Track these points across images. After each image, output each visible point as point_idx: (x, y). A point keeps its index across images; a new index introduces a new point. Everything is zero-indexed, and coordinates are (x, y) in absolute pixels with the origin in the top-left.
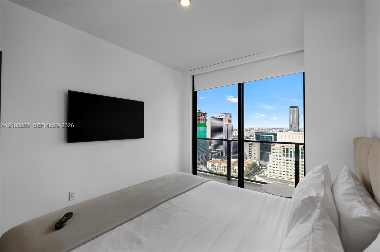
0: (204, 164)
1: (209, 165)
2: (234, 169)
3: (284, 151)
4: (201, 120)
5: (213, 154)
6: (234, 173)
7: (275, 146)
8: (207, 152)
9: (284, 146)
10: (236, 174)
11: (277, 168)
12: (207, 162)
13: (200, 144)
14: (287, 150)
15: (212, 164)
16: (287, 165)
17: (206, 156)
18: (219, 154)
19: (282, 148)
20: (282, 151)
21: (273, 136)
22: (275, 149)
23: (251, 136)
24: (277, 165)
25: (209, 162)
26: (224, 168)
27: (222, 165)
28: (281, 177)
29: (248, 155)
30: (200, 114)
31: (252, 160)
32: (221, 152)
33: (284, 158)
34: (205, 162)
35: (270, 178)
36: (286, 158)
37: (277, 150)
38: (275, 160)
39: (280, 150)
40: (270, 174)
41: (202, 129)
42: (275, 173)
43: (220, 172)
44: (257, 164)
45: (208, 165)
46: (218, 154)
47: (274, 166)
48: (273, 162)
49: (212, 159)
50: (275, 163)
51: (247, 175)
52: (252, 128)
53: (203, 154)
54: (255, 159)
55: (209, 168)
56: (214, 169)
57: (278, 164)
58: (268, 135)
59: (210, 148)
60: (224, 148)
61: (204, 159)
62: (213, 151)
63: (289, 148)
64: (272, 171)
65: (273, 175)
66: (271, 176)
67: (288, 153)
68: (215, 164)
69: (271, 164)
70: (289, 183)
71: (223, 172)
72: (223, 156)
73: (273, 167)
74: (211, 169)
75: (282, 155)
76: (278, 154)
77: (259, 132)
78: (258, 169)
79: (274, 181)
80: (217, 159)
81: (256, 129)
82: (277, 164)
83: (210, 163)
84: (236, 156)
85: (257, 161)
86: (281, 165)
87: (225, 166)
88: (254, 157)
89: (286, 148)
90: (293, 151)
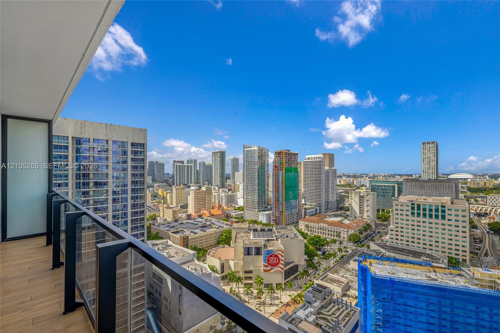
0: (294, 224)
1: (302, 225)
2: (337, 232)
3: (413, 208)
4: (290, 163)
5: (307, 210)
6: (337, 237)
7: (399, 201)
8: (299, 207)
9: (413, 201)
10: (340, 239)
11: (401, 232)
12: (299, 221)
13: (290, 196)
14: (417, 207)
15: (306, 223)
16: (418, 228)
17: (298, 212)
18: (316, 210)
19: (410, 204)
20: (410, 208)
21: (396, 185)
22: (399, 205)
23: (362, 186)
24: (402, 228)
25: (301, 221)
26: (323, 230)
27: (320, 226)
28: (408, 245)
29: (358, 213)
30: (289, 155)
31: (364, 219)
32: (318, 207)
33: (413, 218)
34: (296, 221)
35: (391, 247)
36: (416, 218)
37: (402, 206)
38: (399, 221)
39: (408, 206)
40: (392, 240)
41: (292, 175)
42: (399, 240)
43: (317, 235)
44: (371, 226)
45: (300, 225)
46: (314, 210)
47: (397, 229)
48: (396, 223)
49: (306, 217)
50: (399, 225)
51: (356, 240)
52: (364, 174)
53: (294, 210)
54: (368, 218)
55: (301, 230)
56: (309, 231)
57: (404, 226)
58: (389, 184)
59: (303, 200)
60: (324, 202)
61: (295, 216)
62: (307, 207)
63: (421, 204)
64: (394, 237)
65: (396, 243)
66: (392, 244)
67: (420, 210)
68: (310, 224)
69: (393, 227)
70: (422, 256)
71: (321, 235)
72: (322, 213)
73: (396, 231)
74: (305, 230)
75: (409, 213)
76: (405, 213)
77: (376, 180)
78: (373, 232)
79: (398, 251)
80: (312, 218)
81: (371, 175)
82: (402, 226)
83: (304, 223)
84: (341, 213)
85: (371, 222)
86: (408, 229)
87: (324, 227)
88: (367, 216)
89: (416, 203)
90: (427, 208)
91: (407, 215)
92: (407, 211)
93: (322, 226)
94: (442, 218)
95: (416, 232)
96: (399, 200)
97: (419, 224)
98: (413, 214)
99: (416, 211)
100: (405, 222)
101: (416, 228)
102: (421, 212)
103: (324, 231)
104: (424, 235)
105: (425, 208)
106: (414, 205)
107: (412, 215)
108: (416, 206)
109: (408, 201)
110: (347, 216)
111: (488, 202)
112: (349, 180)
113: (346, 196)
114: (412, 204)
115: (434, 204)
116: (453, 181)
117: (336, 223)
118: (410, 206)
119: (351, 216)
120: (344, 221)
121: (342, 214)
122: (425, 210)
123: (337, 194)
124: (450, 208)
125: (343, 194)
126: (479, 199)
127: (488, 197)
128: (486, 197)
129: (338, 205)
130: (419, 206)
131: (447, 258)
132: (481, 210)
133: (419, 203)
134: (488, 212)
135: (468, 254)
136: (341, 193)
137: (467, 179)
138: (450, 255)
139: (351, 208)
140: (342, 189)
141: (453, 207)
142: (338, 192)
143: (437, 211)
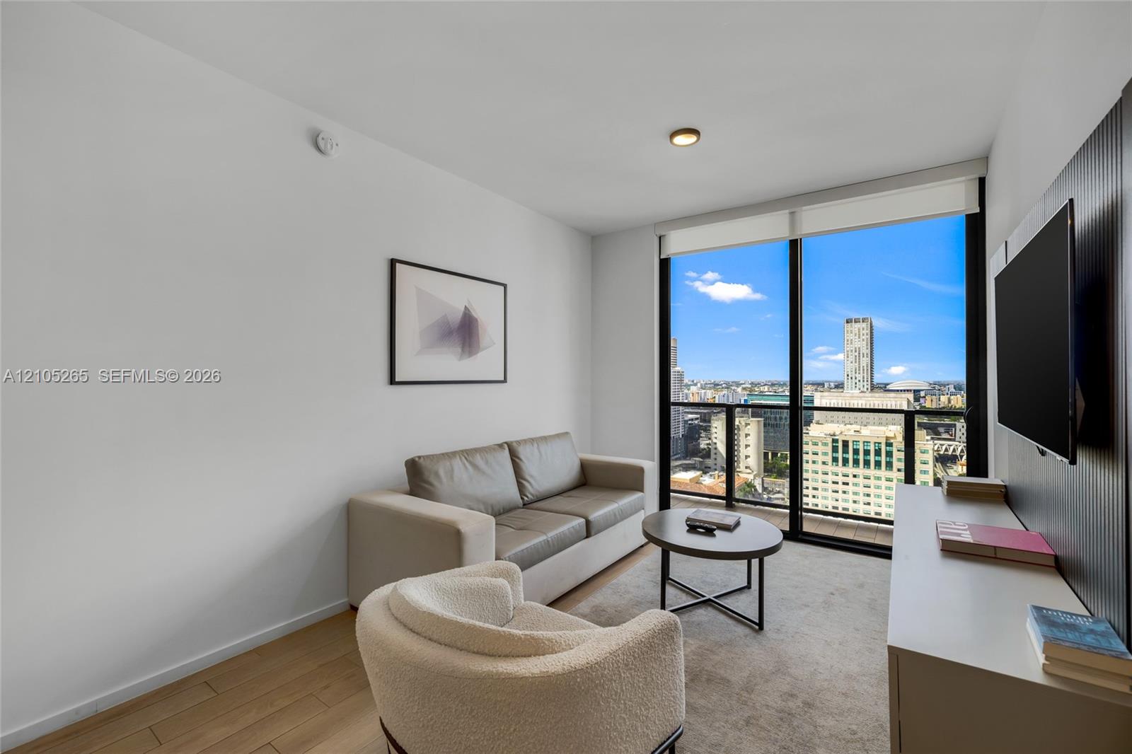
3: (835, 449)
7: (810, 434)
9: (834, 435)
14: (843, 445)
16: (845, 487)
19: (829, 440)
20: (829, 449)
22: (810, 443)
24: (815, 489)
33: (835, 469)
36: (840, 469)
37: (815, 444)
44: (754, 487)
54: (748, 471)
57: (820, 485)
63: (850, 440)
67: (848, 453)
75: (829, 459)
76: (820, 458)
77: (757, 393)
84: (693, 462)
88: (746, 468)
89: (841, 438)
90: (861, 448)
91: (824, 463)
92: (825, 454)
94: (886, 466)
95: (840, 495)
96: (810, 432)
97: (846, 480)
98: (835, 460)
99: (840, 455)
100: (820, 477)
101: (840, 487)
102: (850, 456)
104: (855, 502)
105: (858, 447)
106: (838, 443)
107: (834, 464)
108: (840, 445)
109: (825, 435)
110: (706, 467)
111: (958, 434)
112: (705, 393)
113: (702, 426)
114: (835, 441)
115: (873, 440)
117: (686, 484)
118: (830, 445)
119: (715, 467)
120: (701, 478)
121: (694, 464)
122: (856, 452)
123: (686, 422)
124: (900, 446)
125: (696, 422)
126: (943, 430)
127: (958, 425)
128: (955, 426)
129: (686, 448)
130: (845, 444)
132: (946, 450)
133: (845, 439)
134: (957, 453)
136: (692, 420)
137: (919, 391)
139: (715, 451)
140: (692, 413)
142: (686, 419)
143: (878, 453)
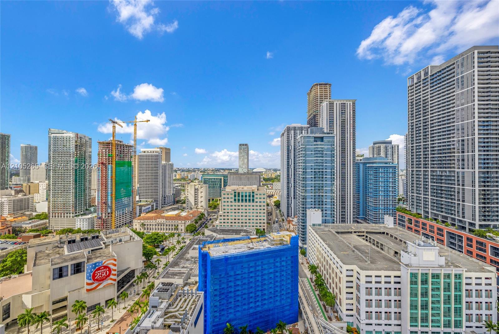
0: (127, 225)
1: (137, 224)
2: (175, 225)
3: (235, 196)
4: (122, 156)
5: (143, 207)
6: (175, 230)
7: (226, 190)
8: (133, 205)
9: (235, 190)
10: (178, 231)
11: (227, 216)
12: (134, 220)
13: (121, 193)
15: (142, 221)
16: (239, 211)
17: (131, 211)
18: (153, 206)
19: (233, 192)
20: (233, 196)
21: (222, 178)
22: (226, 194)
23: (196, 179)
24: (228, 213)
25: (136, 221)
26: (161, 225)
27: (157, 222)
28: (232, 226)
29: (193, 204)
30: (120, 147)
31: (197, 210)
32: (155, 203)
33: (235, 204)
34: (129, 221)
35: (220, 230)
36: (237, 204)
37: (228, 194)
38: (226, 207)
39: (232, 194)
40: (221, 224)
41: (124, 170)
42: (226, 223)
43: (155, 232)
44: (204, 215)
45: (134, 224)
46: (150, 206)
47: (224, 214)
48: (224, 209)
49: (142, 215)
50: (226, 211)
51: (193, 230)
52: (196, 169)
53: (127, 209)
54: (202, 208)
55: (136, 230)
56: (145, 229)
57: (229, 211)
58: (214, 177)
59: (137, 198)
60: (160, 197)
61: (128, 217)
62: (142, 203)
63: (240, 192)
64: (222, 221)
65: (224, 226)
66: (221, 227)
68: (146, 222)
69: (221, 213)
70: (241, 232)
71: (159, 231)
72: (159, 209)
73: (224, 216)
74: (140, 229)
75: (233, 200)
76: (230, 200)
78: (206, 220)
79: (225, 232)
80: (149, 215)
81: (202, 170)
83: (139, 221)
84: (178, 206)
85: (204, 211)
86: (232, 213)
87: (162, 222)
88: (201, 206)
89: (237, 191)
90: (244, 195)
91: (231, 202)
92: (231, 198)
93: (159, 222)
94: (252, 201)
95: (237, 214)
97: (239, 208)
98: (235, 200)
99: (237, 198)
100: (230, 207)
101: (237, 211)
102: (240, 198)
103: (162, 227)
104: (242, 216)
107: (235, 202)
108: (237, 194)
109: (232, 190)
110: (183, 208)
111: (274, 187)
112: (184, 174)
113: (182, 189)
114: (235, 193)
115: (248, 191)
116: (258, 174)
117: (174, 217)
118: (233, 194)
119: (187, 208)
120: (181, 213)
121: (179, 207)
122: (242, 196)
123: (174, 188)
124: (257, 193)
125: (179, 188)
126: (269, 186)
127: (274, 184)
128: (273, 184)
129: (174, 199)
130: (239, 193)
131: (256, 230)
132: (270, 193)
133: (239, 191)
134: (273, 194)
135: (266, 225)
136: (177, 186)
137: (263, 172)
138: (257, 228)
139: (187, 200)
140: (177, 183)
141: (258, 192)
142: (174, 186)
143: (249, 196)
